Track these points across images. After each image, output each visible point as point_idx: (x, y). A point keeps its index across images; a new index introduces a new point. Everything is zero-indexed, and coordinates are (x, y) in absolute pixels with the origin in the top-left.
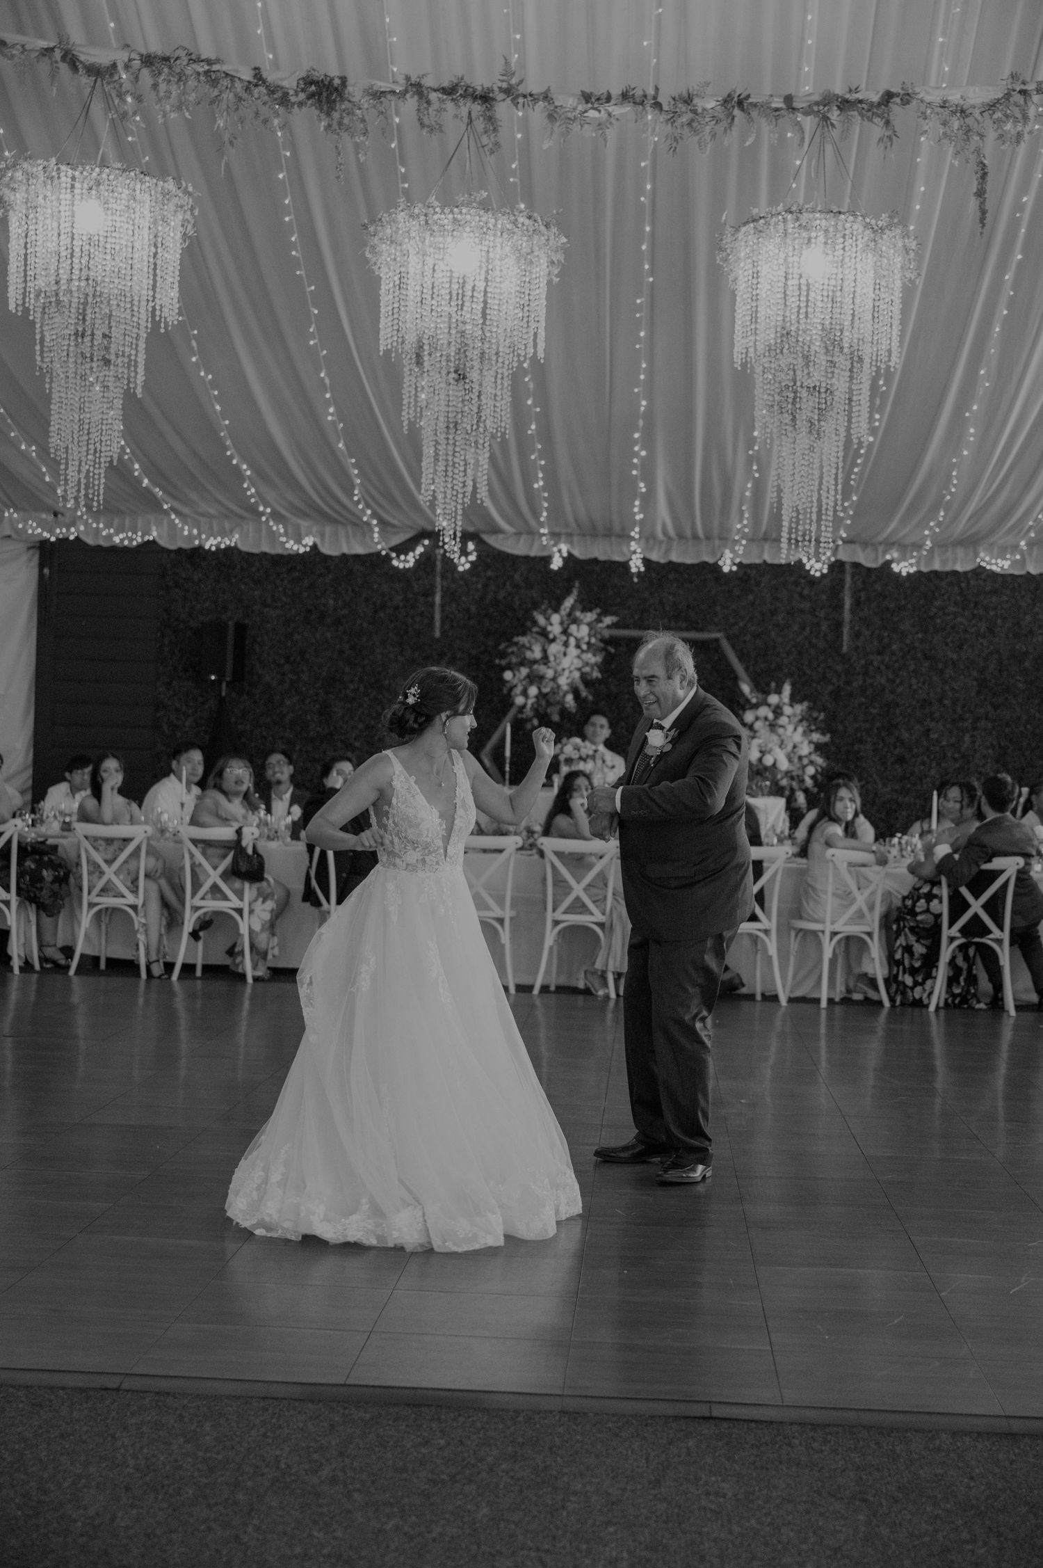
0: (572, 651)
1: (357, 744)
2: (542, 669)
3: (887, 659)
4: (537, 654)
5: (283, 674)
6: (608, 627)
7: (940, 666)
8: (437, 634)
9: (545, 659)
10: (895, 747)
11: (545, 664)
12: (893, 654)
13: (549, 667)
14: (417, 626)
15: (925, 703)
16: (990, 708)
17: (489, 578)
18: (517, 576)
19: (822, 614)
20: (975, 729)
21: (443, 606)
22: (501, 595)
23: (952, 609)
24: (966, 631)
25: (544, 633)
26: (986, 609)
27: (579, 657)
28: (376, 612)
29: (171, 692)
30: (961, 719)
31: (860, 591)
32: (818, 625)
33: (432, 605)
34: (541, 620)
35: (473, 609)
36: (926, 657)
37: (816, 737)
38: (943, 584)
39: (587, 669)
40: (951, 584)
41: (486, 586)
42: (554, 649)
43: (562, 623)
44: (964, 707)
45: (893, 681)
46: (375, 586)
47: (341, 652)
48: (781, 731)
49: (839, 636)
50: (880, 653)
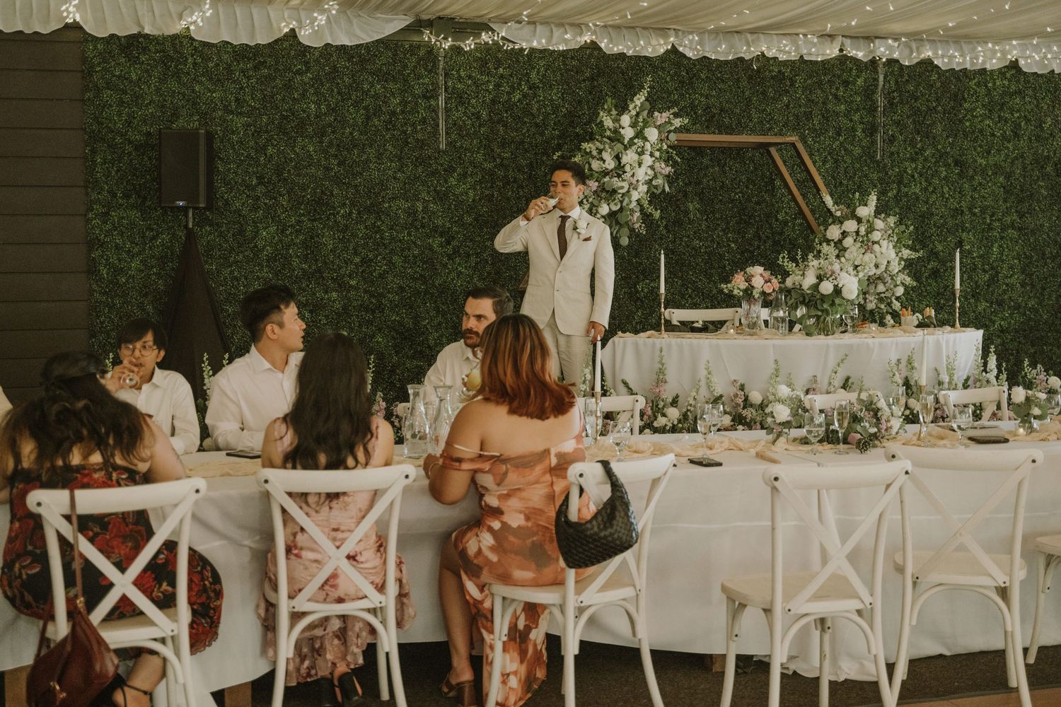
0: (648, 160)
1: (353, 283)
2: (616, 182)
3: (920, 167)
4: (610, 164)
5: (258, 198)
6: (677, 131)
7: (971, 172)
8: (443, 146)
9: (619, 170)
10: (929, 261)
11: (619, 176)
12: (926, 160)
13: (623, 180)
14: (420, 136)
15: (958, 212)
16: (1015, 217)
17: (502, 76)
18: (533, 75)
19: (856, 117)
20: (1002, 238)
21: (447, 110)
22: (517, 96)
23: (980, 111)
24: (993, 135)
25: (616, 137)
26: (1012, 111)
27: (652, 167)
28: (368, 118)
29: (108, 227)
30: (990, 228)
31: (893, 92)
32: (854, 129)
33: (435, 111)
34: (608, 123)
35: (484, 114)
36: (957, 163)
37: (906, 253)
38: (972, 83)
39: (659, 181)
40: (978, 84)
41: (498, 86)
42: (629, 157)
43: (633, 125)
44: (992, 216)
45: (926, 189)
46: (366, 86)
47: (327, 169)
48: (876, 247)
49: (873, 143)
50: (913, 160)
